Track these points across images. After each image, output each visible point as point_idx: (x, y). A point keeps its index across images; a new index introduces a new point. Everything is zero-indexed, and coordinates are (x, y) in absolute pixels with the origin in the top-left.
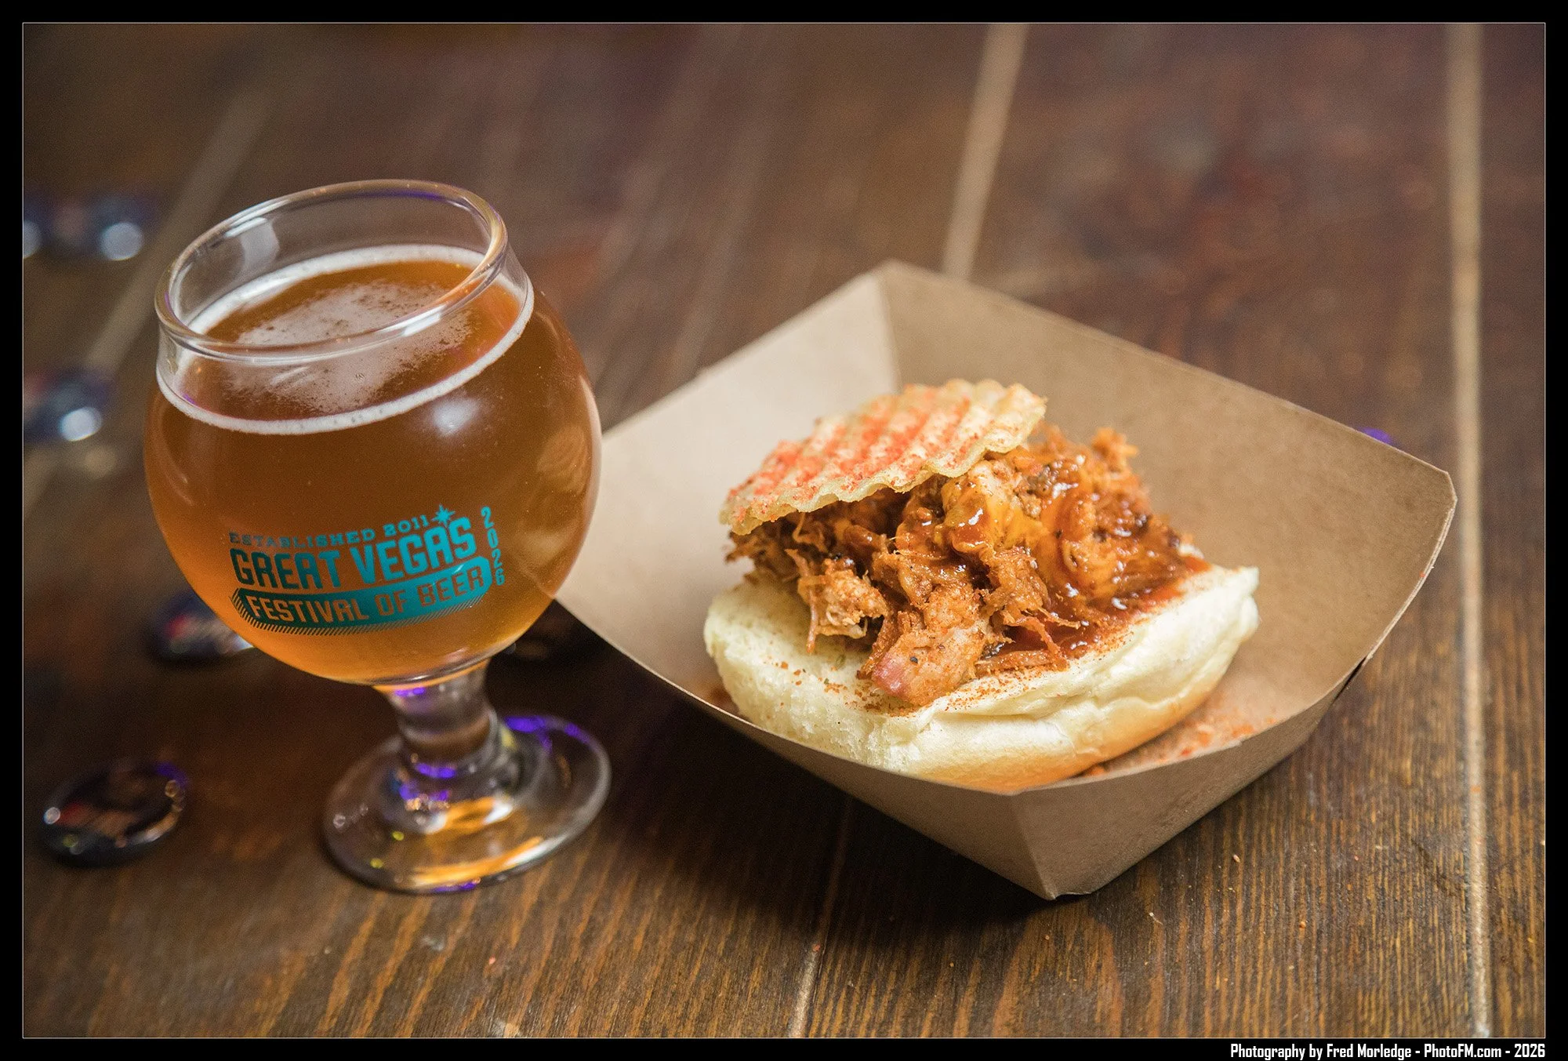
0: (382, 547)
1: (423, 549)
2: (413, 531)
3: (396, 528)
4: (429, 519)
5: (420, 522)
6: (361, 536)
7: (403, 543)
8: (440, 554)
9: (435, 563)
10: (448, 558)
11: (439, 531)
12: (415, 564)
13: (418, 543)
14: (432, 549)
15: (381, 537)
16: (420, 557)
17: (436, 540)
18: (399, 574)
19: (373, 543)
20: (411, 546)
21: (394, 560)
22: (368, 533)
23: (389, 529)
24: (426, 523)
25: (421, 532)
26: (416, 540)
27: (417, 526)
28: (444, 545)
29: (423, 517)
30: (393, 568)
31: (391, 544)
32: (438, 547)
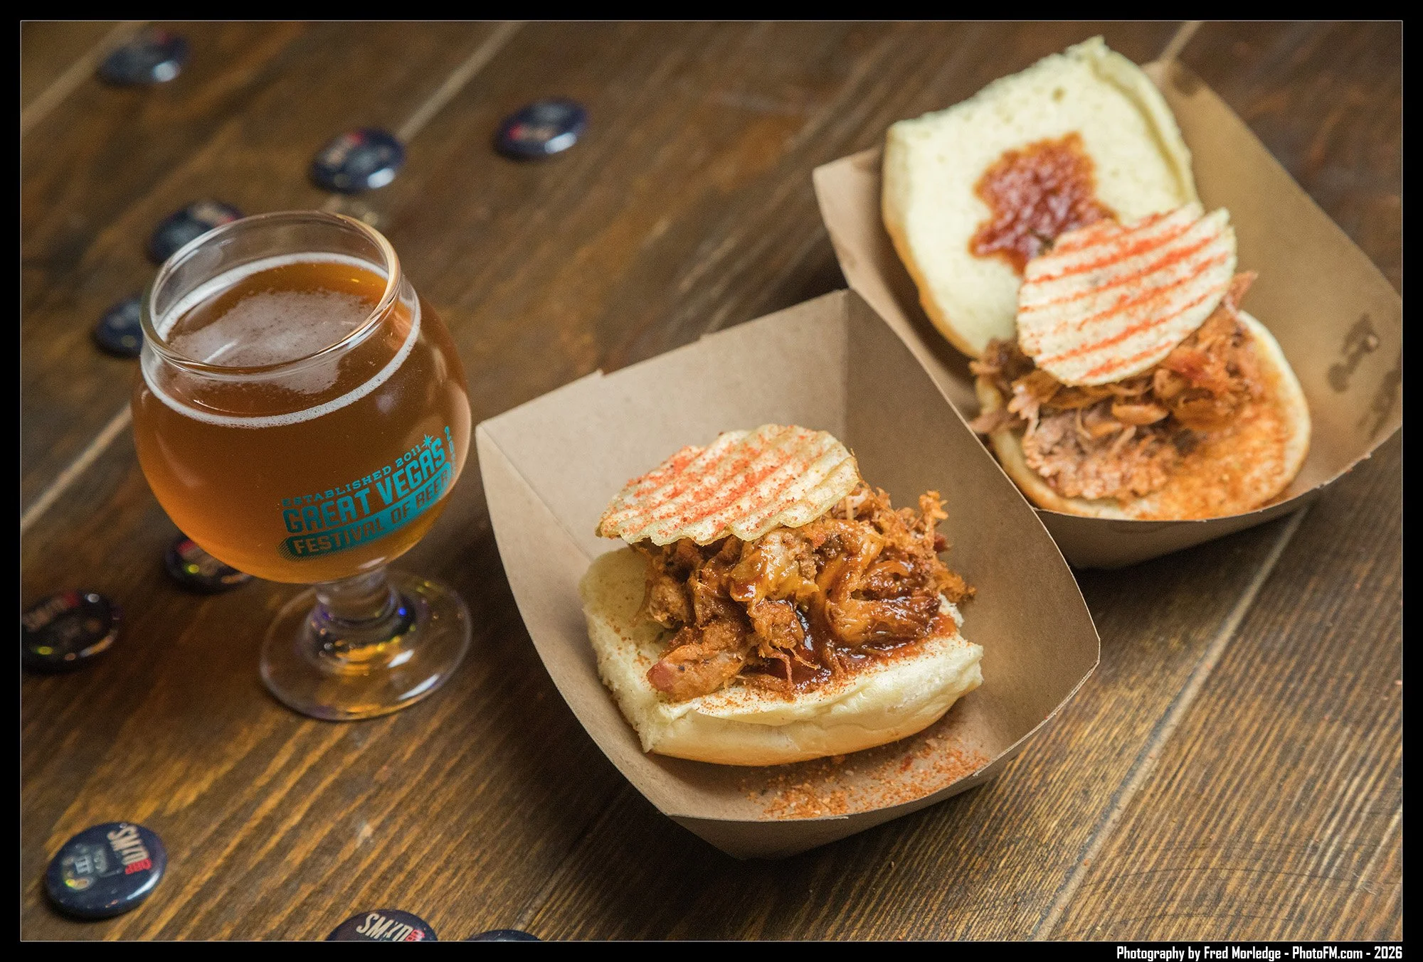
0: (397, 476)
1: (420, 469)
2: (412, 458)
3: (403, 460)
4: (420, 446)
5: (416, 450)
6: (381, 473)
7: (408, 468)
8: (428, 468)
9: (426, 476)
10: (433, 470)
11: (427, 453)
12: (415, 480)
13: (416, 466)
14: (424, 466)
15: (395, 469)
16: (418, 475)
17: (426, 459)
18: (406, 491)
19: (389, 476)
20: (412, 468)
21: (404, 482)
22: (384, 470)
23: (399, 462)
24: (419, 450)
25: (416, 458)
26: (414, 464)
27: (415, 454)
28: (430, 462)
29: (417, 446)
30: (403, 488)
31: (401, 472)
32: (427, 464)
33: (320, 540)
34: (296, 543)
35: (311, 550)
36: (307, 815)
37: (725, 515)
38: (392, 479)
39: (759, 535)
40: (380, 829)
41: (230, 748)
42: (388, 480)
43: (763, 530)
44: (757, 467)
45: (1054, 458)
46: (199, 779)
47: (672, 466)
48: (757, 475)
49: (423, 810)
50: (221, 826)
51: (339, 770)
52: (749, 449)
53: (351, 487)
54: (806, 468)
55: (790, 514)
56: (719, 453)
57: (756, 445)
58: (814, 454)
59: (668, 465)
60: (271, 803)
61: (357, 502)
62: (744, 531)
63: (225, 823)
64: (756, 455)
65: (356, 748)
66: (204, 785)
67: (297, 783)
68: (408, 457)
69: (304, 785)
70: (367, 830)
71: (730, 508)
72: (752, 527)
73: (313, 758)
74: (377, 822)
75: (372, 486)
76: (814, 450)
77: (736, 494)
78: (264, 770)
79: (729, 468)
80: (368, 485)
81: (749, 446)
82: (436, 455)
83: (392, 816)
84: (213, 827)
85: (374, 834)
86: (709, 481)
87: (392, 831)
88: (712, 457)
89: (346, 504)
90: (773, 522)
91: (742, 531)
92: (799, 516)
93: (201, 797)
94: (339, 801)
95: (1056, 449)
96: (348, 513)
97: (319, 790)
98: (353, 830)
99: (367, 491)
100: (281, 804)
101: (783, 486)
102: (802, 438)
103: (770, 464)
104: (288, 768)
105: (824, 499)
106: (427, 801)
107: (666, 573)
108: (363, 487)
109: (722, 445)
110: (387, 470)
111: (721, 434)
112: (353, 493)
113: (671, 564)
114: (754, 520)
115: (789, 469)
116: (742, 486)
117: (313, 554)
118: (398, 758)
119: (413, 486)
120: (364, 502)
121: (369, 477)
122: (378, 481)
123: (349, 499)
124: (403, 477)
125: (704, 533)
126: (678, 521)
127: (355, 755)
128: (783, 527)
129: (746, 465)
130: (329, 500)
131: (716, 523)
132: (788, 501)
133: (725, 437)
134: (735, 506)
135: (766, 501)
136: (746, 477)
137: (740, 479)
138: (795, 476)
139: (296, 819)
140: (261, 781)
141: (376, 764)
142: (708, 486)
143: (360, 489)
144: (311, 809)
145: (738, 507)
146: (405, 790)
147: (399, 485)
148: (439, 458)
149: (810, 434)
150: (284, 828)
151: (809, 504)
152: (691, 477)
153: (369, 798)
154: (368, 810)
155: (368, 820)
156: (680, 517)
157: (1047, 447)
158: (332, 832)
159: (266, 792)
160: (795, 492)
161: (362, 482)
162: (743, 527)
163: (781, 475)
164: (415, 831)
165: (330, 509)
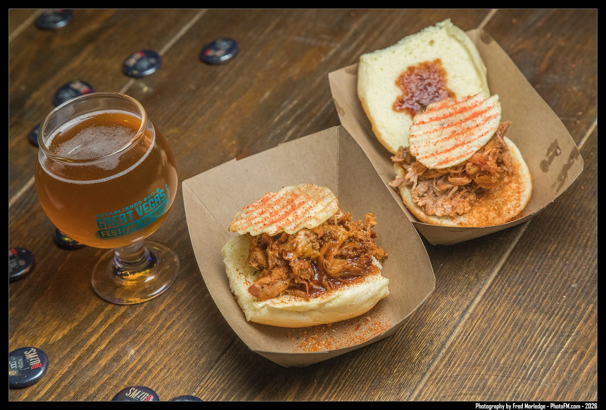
0: (144, 205)
1: (154, 202)
2: (151, 198)
3: (147, 198)
4: (154, 193)
5: (152, 195)
6: (138, 204)
7: (149, 201)
8: (158, 202)
9: (157, 205)
10: (160, 202)
11: (157, 195)
12: (152, 207)
14: (156, 201)
15: (143, 202)
16: (154, 204)
17: (157, 198)
18: (149, 211)
19: (142, 205)
20: (152, 203)
21: (147, 207)
22: (140, 202)
23: (145, 199)
24: (154, 195)
25: (153, 197)
26: (152, 200)
28: (159, 199)
30: (147, 210)
31: (146, 203)
33: (112, 231)
34: (102, 233)
35: (108, 235)
36: (108, 345)
37: (282, 223)
38: (142, 207)
39: (295, 232)
40: (137, 351)
41: (77, 316)
42: (140, 207)
43: (297, 230)
44: (297, 202)
45: (424, 198)
46: (64, 329)
47: (262, 201)
48: (297, 205)
49: (156, 344)
50: (72, 349)
51: (122, 326)
52: (294, 194)
53: (125, 210)
54: (317, 203)
55: (309, 223)
56: (282, 195)
57: (297, 192)
58: (321, 197)
59: (260, 201)
60: (93, 339)
61: (128, 216)
62: (289, 230)
63: (74, 347)
64: (297, 196)
65: (129, 316)
66: (66, 332)
67: (105, 331)
68: (149, 197)
69: (107, 332)
70: (132, 352)
71: (284, 220)
72: (293, 228)
73: (111, 321)
74: (137, 348)
75: (134, 209)
76: (321, 195)
77: (287, 213)
78: (91, 325)
79: (285, 202)
80: (132, 209)
81: (294, 193)
82: (161, 196)
83: (143, 346)
84: (69, 349)
85: (135, 353)
86: (276, 208)
87: (143, 352)
88: (279, 197)
89: (122, 217)
90: (302, 226)
91: (288, 230)
92: (313, 224)
93: (64, 337)
94: (121, 339)
95: (425, 195)
96: (124, 221)
97: (113, 334)
98: (127, 352)
99: (132, 211)
100: (97, 339)
101: (307, 210)
102: (317, 189)
103: (302, 201)
104: (101, 324)
105: (324, 217)
106: (158, 339)
107: (258, 246)
108: (130, 210)
109: (283, 192)
110: (140, 203)
111: (283, 187)
112: (125, 212)
113: (260, 243)
114: (293, 225)
115: (310, 203)
116: (290, 210)
117: (109, 237)
118: (147, 321)
119: (151, 209)
120: (131, 216)
121: (132, 205)
122: (136, 207)
123: (124, 214)
124: (147, 205)
125: (272, 230)
126: (262, 225)
127: (129, 319)
128: (305, 229)
129: (292, 201)
130: (116, 215)
131: (278, 226)
132: (309, 217)
133: (284, 188)
134: (286, 219)
135: (299, 217)
136: (292, 206)
137: (289, 207)
138: (313, 206)
139: (103, 346)
140: (89, 330)
141: (137, 324)
142: (276, 210)
143: (128, 211)
144: (110, 342)
145: (288, 219)
146: (149, 335)
147: (145, 209)
148: (163, 197)
149: (320, 188)
150: (98, 350)
151: (317, 219)
152: (269, 205)
153: (134, 338)
154: (133, 343)
155: (133, 348)
156: (263, 224)
157: (421, 194)
158: (118, 352)
159: (91, 335)
160: (312, 213)
161: (129, 208)
162: (288, 228)
163: (306, 206)
164: (152, 352)
165: (116, 219)
